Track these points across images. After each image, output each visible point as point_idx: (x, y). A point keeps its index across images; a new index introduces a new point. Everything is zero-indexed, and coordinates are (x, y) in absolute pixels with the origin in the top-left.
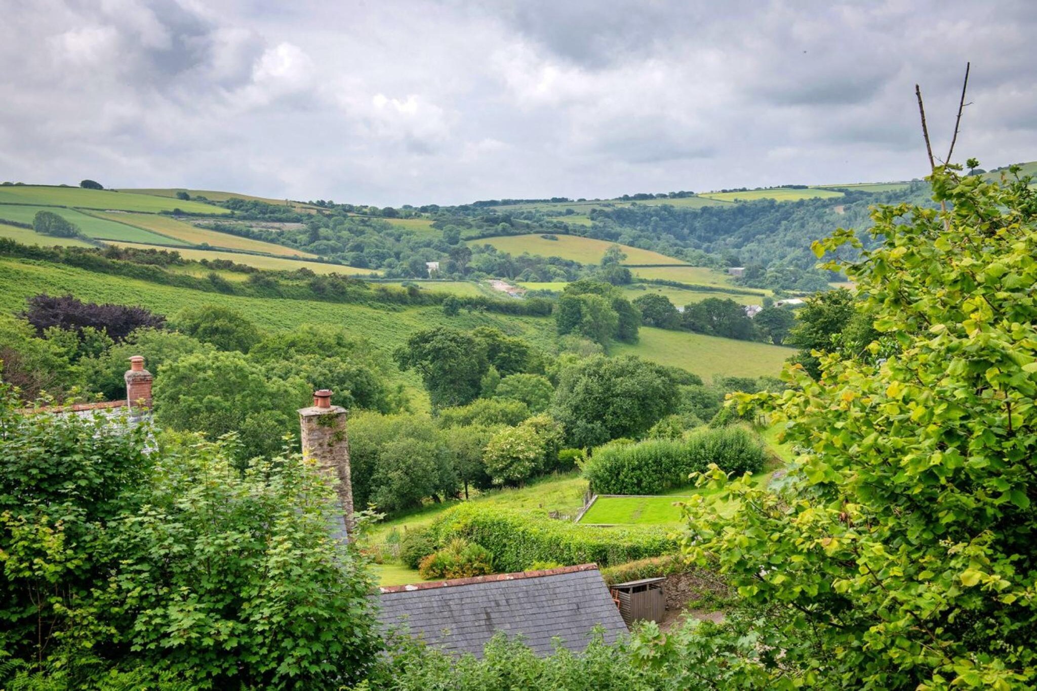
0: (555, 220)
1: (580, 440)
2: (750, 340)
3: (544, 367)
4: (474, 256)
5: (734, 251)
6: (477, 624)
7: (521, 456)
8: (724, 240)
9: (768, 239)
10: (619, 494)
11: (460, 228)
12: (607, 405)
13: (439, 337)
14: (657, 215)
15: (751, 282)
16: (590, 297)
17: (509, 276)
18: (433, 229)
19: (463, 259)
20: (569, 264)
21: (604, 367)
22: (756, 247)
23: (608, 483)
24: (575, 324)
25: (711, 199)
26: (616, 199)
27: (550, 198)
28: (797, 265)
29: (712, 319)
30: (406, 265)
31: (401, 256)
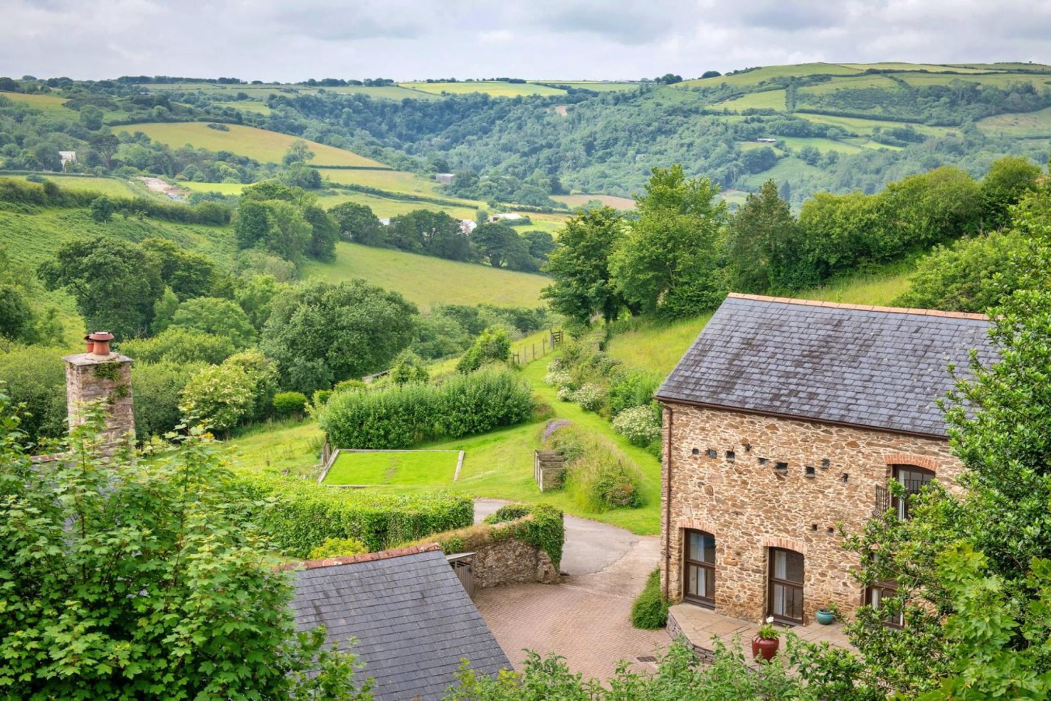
0: (224, 105)
1: (298, 382)
2: (464, 261)
3: (232, 290)
4: (122, 147)
5: (440, 154)
6: (305, 620)
7: (228, 401)
8: (429, 140)
9: (480, 141)
10: (363, 448)
11: (103, 110)
12: (330, 339)
13: (100, 250)
14: (350, 106)
15: (462, 191)
16: (279, 204)
17: (167, 173)
18: (67, 109)
19: (108, 149)
20: (244, 162)
21: (327, 294)
22: (466, 150)
23: (349, 435)
24: (258, 236)
25: (414, 89)
26: (300, 84)
27: (217, 78)
28: (514, 174)
29: (421, 235)
30: (31, 153)
31: (24, 141)
